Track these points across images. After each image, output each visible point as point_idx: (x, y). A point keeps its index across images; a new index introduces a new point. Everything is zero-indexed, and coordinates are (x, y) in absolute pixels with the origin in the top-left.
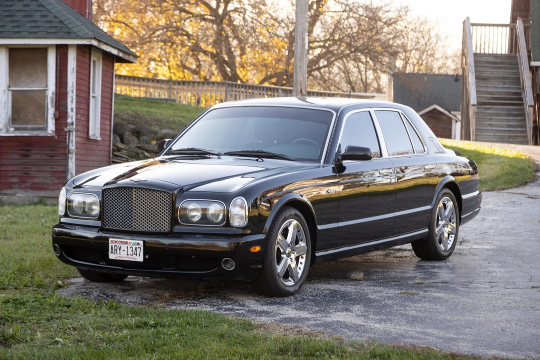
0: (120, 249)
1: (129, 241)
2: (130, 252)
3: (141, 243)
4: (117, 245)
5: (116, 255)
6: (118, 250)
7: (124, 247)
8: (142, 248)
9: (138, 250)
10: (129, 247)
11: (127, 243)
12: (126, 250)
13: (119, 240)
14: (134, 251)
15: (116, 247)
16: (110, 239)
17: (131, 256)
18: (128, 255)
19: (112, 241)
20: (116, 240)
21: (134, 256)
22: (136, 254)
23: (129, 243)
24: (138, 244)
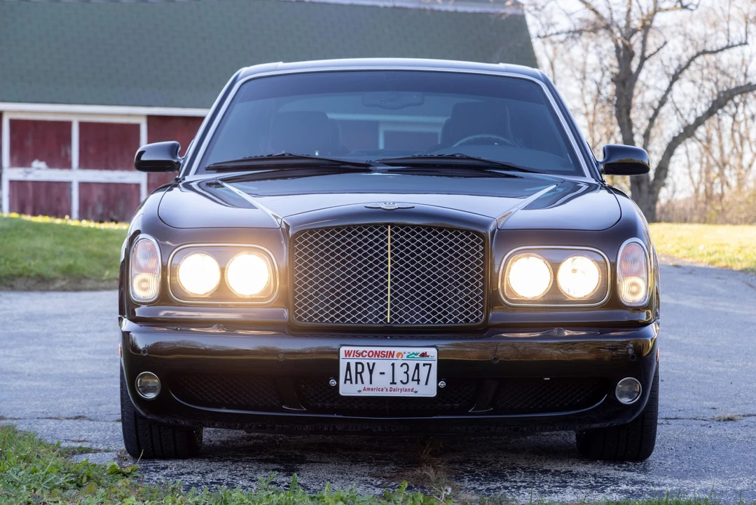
0: (371, 372)
1: (397, 350)
2: (400, 375)
3: (433, 352)
4: (365, 362)
5: (360, 386)
6: (366, 375)
7: (382, 365)
8: (435, 365)
9: (424, 371)
10: (398, 363)
11: (392, 354)
12: (389, 371)
13: (368, 349)
14: (411, 373)
15: (360, 367)
16: (343, 350)
17: (402, 386)
18: (393, 383)
19: (348, 354)
20: (361, 349)
21: (412, 385)
22: (418, 380)
23: (399, 354)
24: (424, 355)
